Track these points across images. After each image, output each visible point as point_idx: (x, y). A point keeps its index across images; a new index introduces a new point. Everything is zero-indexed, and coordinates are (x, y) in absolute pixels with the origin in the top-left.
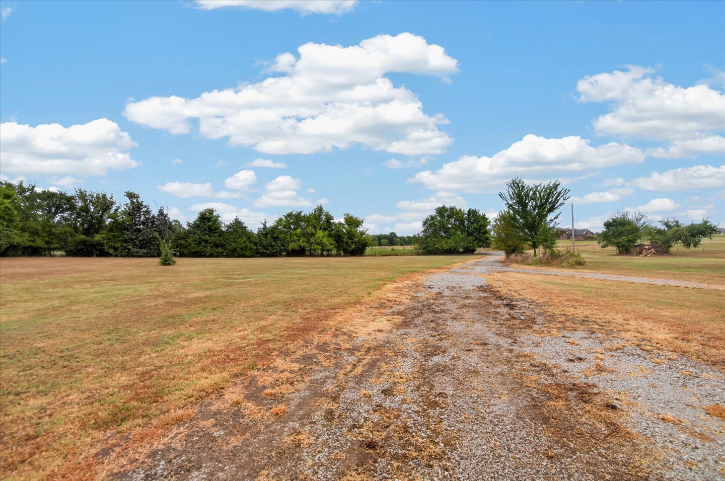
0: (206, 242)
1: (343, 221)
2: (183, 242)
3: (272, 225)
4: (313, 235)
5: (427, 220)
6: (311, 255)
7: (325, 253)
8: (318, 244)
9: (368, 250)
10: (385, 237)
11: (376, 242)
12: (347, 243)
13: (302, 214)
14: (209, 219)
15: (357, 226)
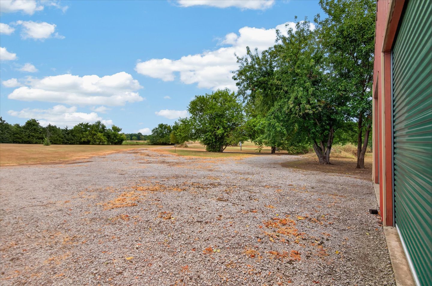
0: (33, 136)
1: (111, 129)
2: (18, 136)
3: (71, 129)
4: (95, 135)
5: (154, 129)
6: (93, 144)
7: (101, 143)
8: (98, 139)
9: (124, 142)
10: (135, 135)
11: (129, 139)
12: (113, 139)
13: (89, 124)
14: (34, 125)
15: (119, 131)
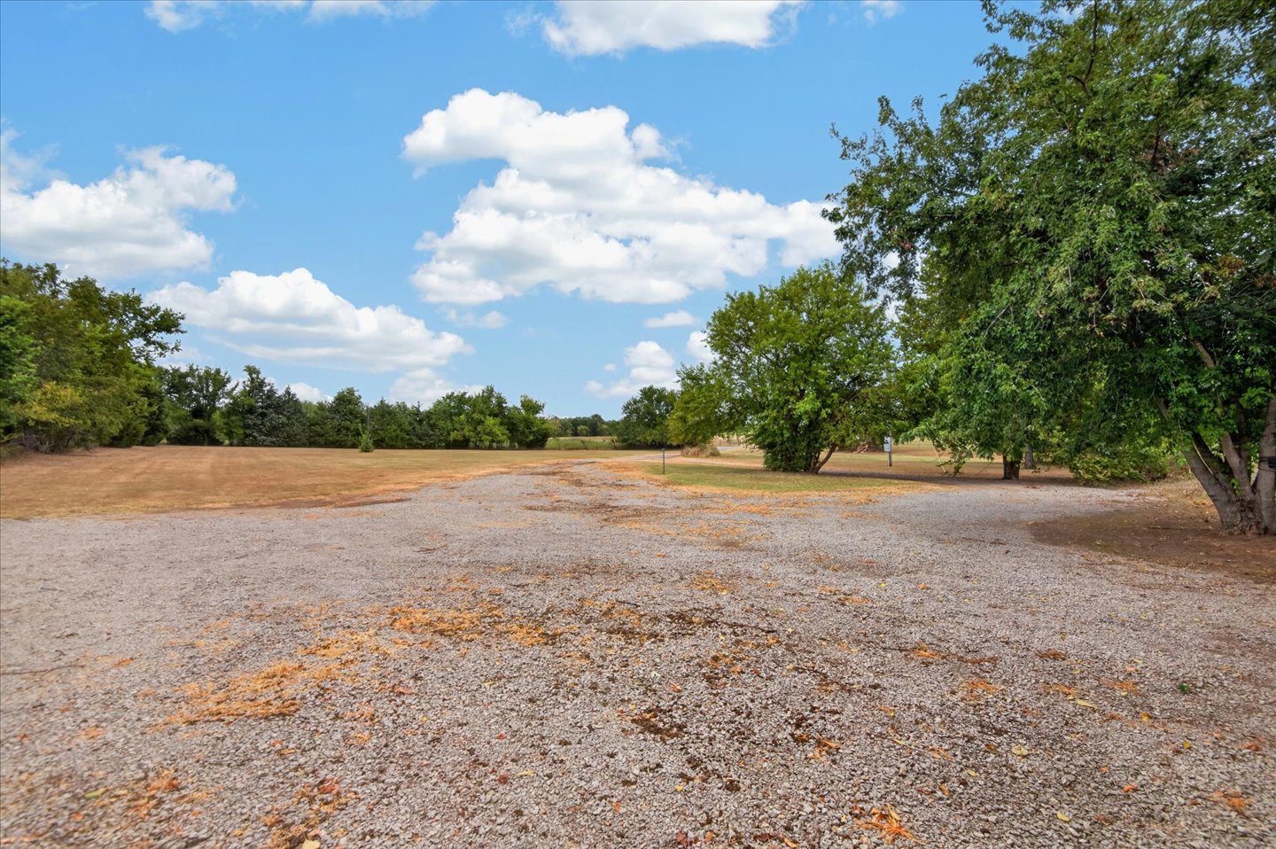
0: (347, 429)
1: (519, 405)
2: (318, 428)
3: (427, 409)
4: (481, 422)
5: (629, 404)
6: (477, 447)
7: (495, 445)
8: (488, 434)
9: (551, 441)
10: (584, 422)
11: (569, 431)
12: (523, 433)
13: (467, 396)
14: (350, 402)
15: (537, 412)
